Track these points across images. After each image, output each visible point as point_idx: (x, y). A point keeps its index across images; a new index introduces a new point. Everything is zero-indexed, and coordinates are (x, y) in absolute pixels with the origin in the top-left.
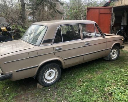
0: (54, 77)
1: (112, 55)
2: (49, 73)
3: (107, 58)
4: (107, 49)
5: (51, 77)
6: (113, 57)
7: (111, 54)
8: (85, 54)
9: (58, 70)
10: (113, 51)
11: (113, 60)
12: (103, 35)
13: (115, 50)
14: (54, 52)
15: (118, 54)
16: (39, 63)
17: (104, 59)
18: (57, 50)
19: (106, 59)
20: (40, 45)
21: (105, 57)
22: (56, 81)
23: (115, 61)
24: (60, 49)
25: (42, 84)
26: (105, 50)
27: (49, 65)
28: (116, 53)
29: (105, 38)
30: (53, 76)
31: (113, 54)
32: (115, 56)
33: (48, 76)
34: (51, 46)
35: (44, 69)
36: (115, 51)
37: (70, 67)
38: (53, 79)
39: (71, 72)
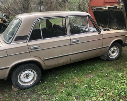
0: (33, 79)
1: (111, 54)
2: (26, 75)
3: (104, 57)
4: (103, 47)
5: (28, 78)
6: (112, 56)
7: (110, 52)
8: (72, 53)
9: (37, 71)
10: (112, 49)
11: (112, 60)
12: (99, 31)
13: (115, 48)
14: (29, 52)
15: (119, 53)
16: (10, 64)
17: (101, 58)
18: (33, 49)
19: (103, 59)
20: (11, 43)
21: (101, 56)
22: (35, 83)
23: (115, 61)
24: (37, 48)
25: (16, 87)
26: (100, 48)
27: (24, 66)
28: (117, 51)
29: (101, 34)
30: (31, 78)
31: (113, 52)
32: (115, 55)
33: (25, 78)
34: (25, 44)
35: (17, 70)
36: (115, 50)
37: (53, 68)
38: (31, 81)
39: (57, 72)
